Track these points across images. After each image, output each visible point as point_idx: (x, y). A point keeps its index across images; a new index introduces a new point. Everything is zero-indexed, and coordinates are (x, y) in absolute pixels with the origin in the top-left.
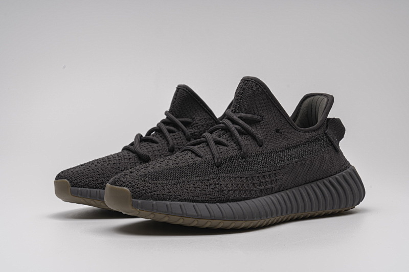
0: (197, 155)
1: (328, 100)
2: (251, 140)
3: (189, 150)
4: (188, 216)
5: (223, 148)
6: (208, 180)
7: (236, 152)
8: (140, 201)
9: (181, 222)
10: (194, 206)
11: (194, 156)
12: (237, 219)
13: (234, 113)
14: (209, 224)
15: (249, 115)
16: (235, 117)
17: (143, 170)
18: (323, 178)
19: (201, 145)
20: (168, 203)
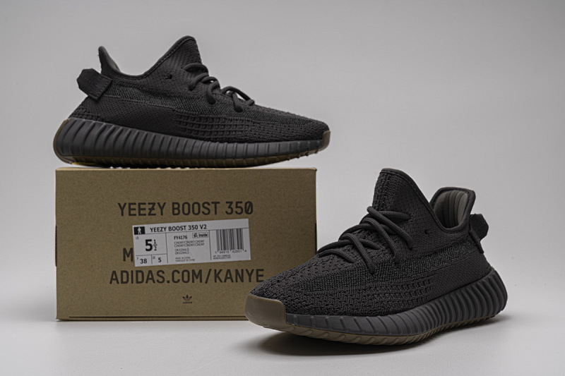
0: (346, 260)
1: (469, 197)
2: (400, 242)
3: (334, 254)
4: (351, 332)
5: (373, 252)
6: (365, 290)
7: (388, 257)
8: (295, 316)
9: (342, 338)
10: (355, 320)
11: (342, 261)
12: (401, 334)
13: (378, 210)
14: (373, 340)
15: (395, 213)
16: (379, 214)
17: (291, 279)
18: (470, 283)
19: (346, 247)
20: (327, 317)
